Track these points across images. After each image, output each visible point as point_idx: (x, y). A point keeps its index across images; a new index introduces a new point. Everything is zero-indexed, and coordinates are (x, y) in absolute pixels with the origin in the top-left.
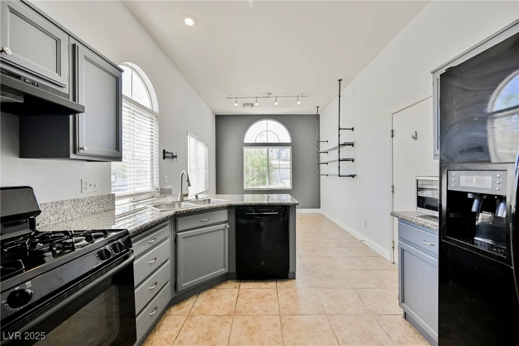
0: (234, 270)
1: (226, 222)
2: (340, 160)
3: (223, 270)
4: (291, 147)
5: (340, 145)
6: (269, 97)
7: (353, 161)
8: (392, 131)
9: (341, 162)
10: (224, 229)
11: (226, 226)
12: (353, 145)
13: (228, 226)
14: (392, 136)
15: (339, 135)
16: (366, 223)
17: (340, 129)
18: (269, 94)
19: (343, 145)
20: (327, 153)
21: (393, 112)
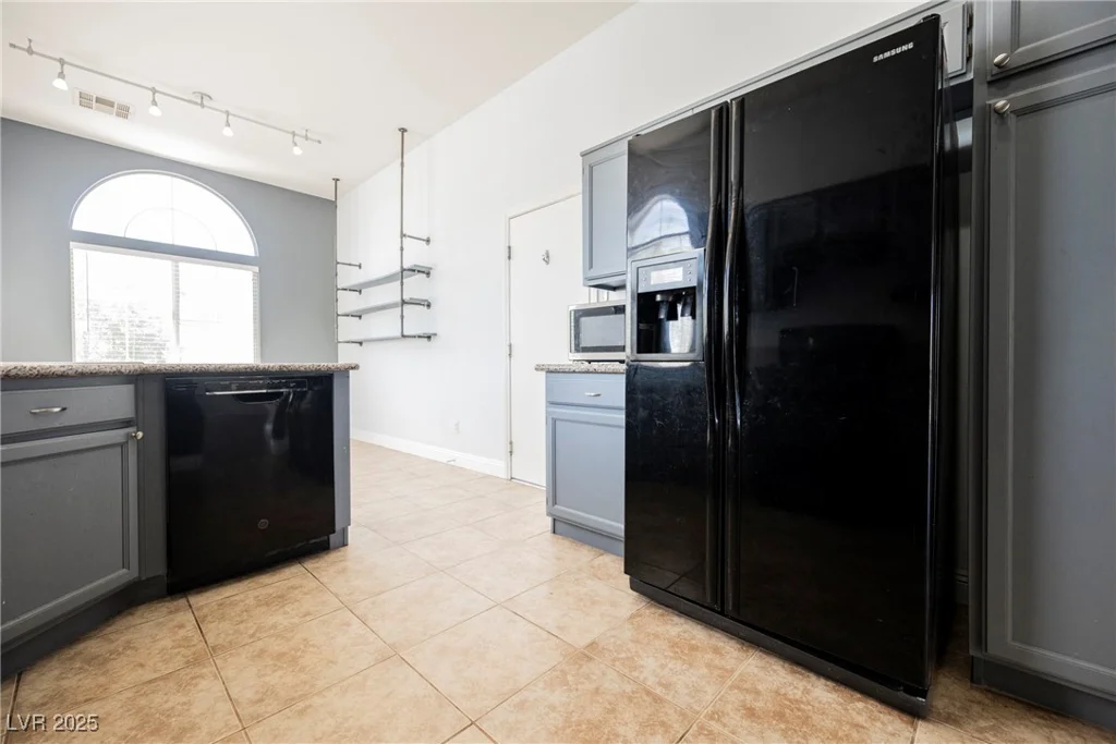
0: (159, 568)
1: (127, 423)
2: (404, 302)
3: (119, 576)
4: (257, 269)
5: (403, 270)
6: (202, 105)
7: (429, 306)
8: (509, 248)
9: (405, 307)
10: (122, 445)
11: (129, 436)
12: (428, 274)
13: (140, 434)
14: (509, 258)
15: (402, 249)
16: (457, 425)
17: (403, 235)
18: (202, 96)
19: (409, 270)
20: (360, 292)
21: (511, 215)
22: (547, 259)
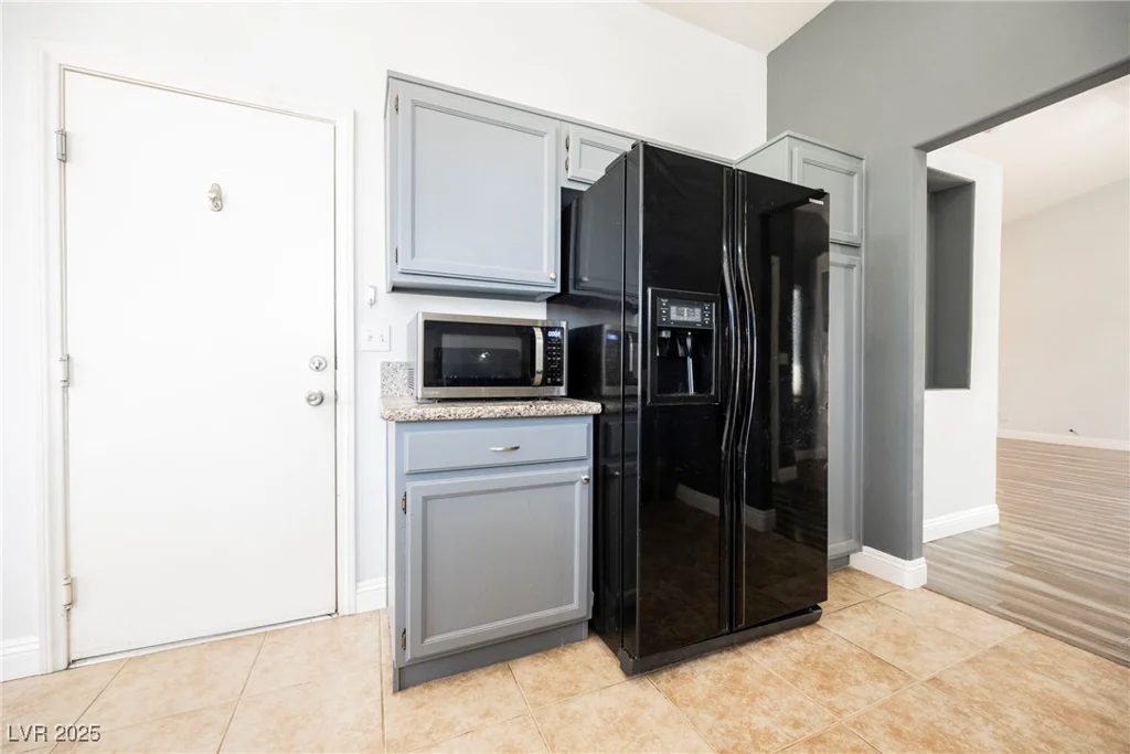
22: (217, 201)
